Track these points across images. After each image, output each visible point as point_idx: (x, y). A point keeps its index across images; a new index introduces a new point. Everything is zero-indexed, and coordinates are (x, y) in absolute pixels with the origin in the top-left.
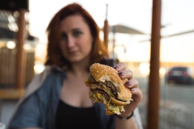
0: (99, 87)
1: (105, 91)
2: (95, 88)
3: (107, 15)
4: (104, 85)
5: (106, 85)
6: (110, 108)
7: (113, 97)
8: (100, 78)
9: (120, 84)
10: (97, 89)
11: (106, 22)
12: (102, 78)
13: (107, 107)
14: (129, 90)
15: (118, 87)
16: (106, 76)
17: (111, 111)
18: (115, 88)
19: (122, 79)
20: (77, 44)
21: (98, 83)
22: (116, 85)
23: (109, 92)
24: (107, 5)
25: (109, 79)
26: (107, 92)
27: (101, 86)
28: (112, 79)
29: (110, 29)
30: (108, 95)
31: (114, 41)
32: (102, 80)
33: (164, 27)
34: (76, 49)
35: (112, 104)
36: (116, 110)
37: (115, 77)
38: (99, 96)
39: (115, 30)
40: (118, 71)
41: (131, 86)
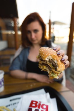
0: (45, 63)
1: (49, 65)
2: (42, 63)
4: (48, 62)
6: (52, 75)
7: (54, 69)
8: (45, 58)
12: (47, 58)
13: (50, 75)
14: (63, 64)
15: (57, 64)
16: (50, 56)
17: (53, 77)
18: (55, 63)
19: (59, 57)
20: (36, 37)
21: (45, 61)
22: (56, 62)
23: (51, 66)
25: (51, 58)
26: (50, 66)
28: (53, 58)
29: (52, 23)
30: (51, 68)
31: (53, 28)
35: (53, 73)
36: (56, 76)
37: (55, 57)
38: (45, 67)
39: (54, 23)
40: (57, 51)
41: (64, 61)
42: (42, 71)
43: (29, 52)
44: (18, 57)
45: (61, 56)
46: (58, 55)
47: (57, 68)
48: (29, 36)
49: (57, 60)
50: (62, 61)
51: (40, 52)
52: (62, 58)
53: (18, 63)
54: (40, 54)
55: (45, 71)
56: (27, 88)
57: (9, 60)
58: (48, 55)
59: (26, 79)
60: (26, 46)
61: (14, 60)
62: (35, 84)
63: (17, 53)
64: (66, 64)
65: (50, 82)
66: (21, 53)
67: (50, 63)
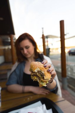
0: (35, 74)
1: (38, 75)
2: (33, 74)
3: (43, 32)
4: (37, 73)
5: (38, 73)
6: (41, 83)
7: (42, 79)
8: (34, 70)
9: (45, 71)
10: (34, 75)
11: (43, 35)
12: (36, 70)
14: (50, 74)
15: (44, 74)
16: (38, 68)
17: (42, 85)
18: (43, 74)
21: (34, 72)
22: (43, 72)
23: (40, 76)
24: (43, 28)
25: (39, 70)
27: (36, 73)
28: (41, 70)
29: (45, 37)
30: (40, 78)
31: (47, 41)
32: (36, 71)
33: (66, 35)
34: (28, 53)
35: (42, 82)
36: (44, 84)
37: (42, 68)
38: (36, 78)
39: (47, 37)
40: (44, 65)
41: (50, 71)
42: (34, 81)
43: (24, 66)
44: (15, 71)
45: (48, 68)
46: (45, 67)
47: (44, 77)
48: (22, 51)
49: (44, 71)
50: (48, 71)
51: (31, 66)
52: (48, 69)
53: (15, 78)
54: (31, 67)
55: (36, 81)
56: (24, 101)
57: (6, 74)
58: (36, 68)
59: (23, 93)
60: (22, 60)
61: (11, 74)
62: (32, 97)
63: (14, 68)
64: (52, 74)
65: (46, 94)
66: (17, 67)
67: (39, 73)
